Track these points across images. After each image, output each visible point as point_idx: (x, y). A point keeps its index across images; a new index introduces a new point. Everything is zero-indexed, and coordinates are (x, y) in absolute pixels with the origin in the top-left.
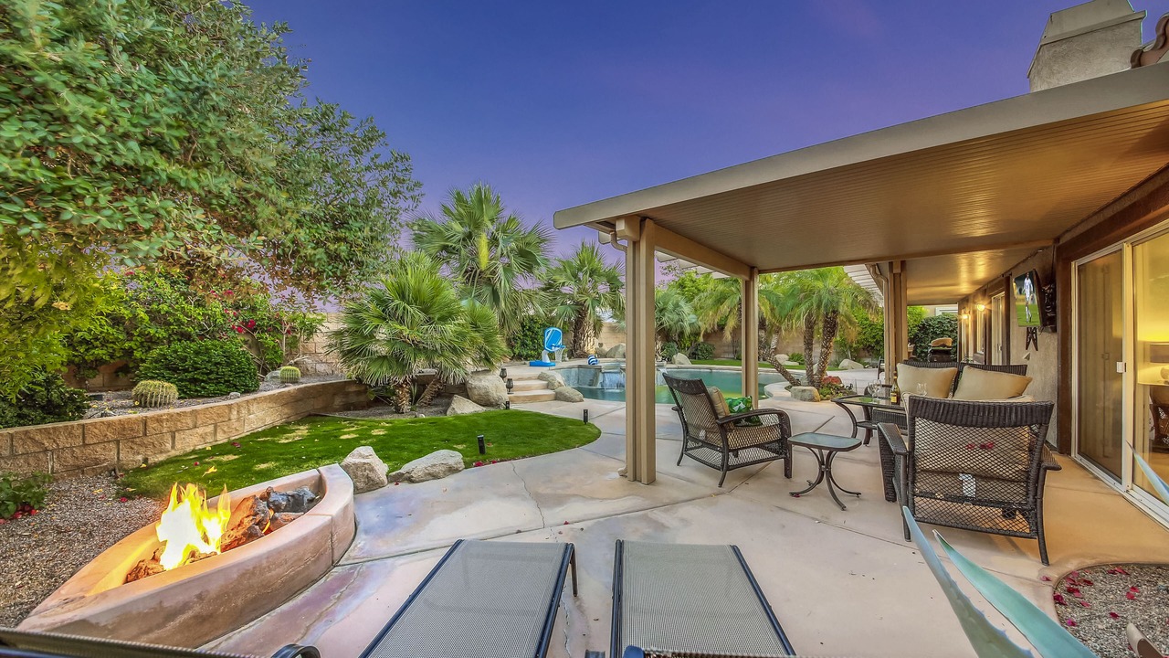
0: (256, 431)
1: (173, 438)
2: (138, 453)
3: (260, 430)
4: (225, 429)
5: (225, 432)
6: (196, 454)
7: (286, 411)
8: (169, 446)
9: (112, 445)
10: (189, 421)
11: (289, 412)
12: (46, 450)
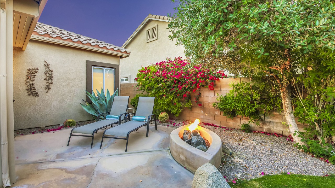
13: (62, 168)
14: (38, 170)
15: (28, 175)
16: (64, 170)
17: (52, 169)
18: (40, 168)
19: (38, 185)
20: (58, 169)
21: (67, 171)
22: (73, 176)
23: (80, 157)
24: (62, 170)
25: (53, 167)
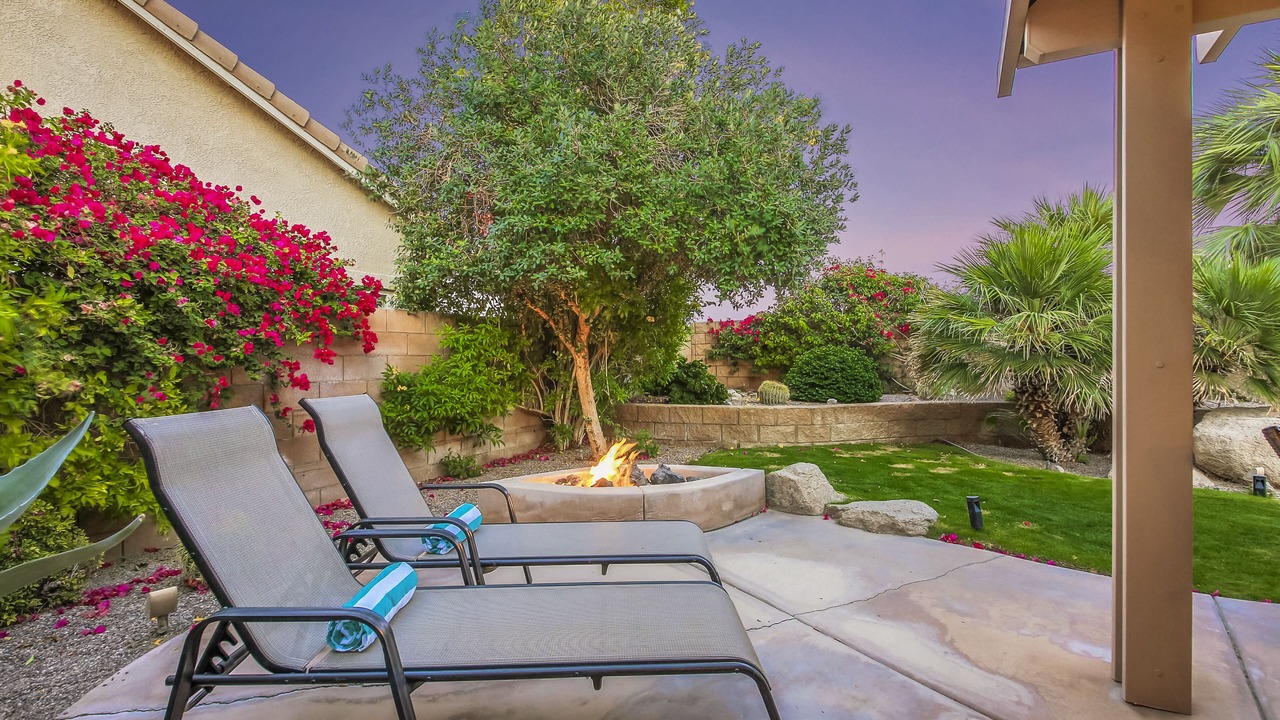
0: (848, 443)
1: (759, 431)
2: (734, 438)
3: (853, 443)
4: (807, 432)
5: (807, 436)
6: (778, 452)
7: (896, 428)
8: (755, 438)
9: (718, 427)
10: (772, 418)
11: (902, 430)
12: (684, 423)
13: (946, 649)
14: (1032, 687)
15: (1071, 686)
16: (948, 639)
17: (981, 665)
18: (1027, 697)
19: (1038, 636)
20: (965, 652)
21: (941, 633)
22: (938, 613)
23: (849, 657)
24: (951, 644)
25: (975, 669)
